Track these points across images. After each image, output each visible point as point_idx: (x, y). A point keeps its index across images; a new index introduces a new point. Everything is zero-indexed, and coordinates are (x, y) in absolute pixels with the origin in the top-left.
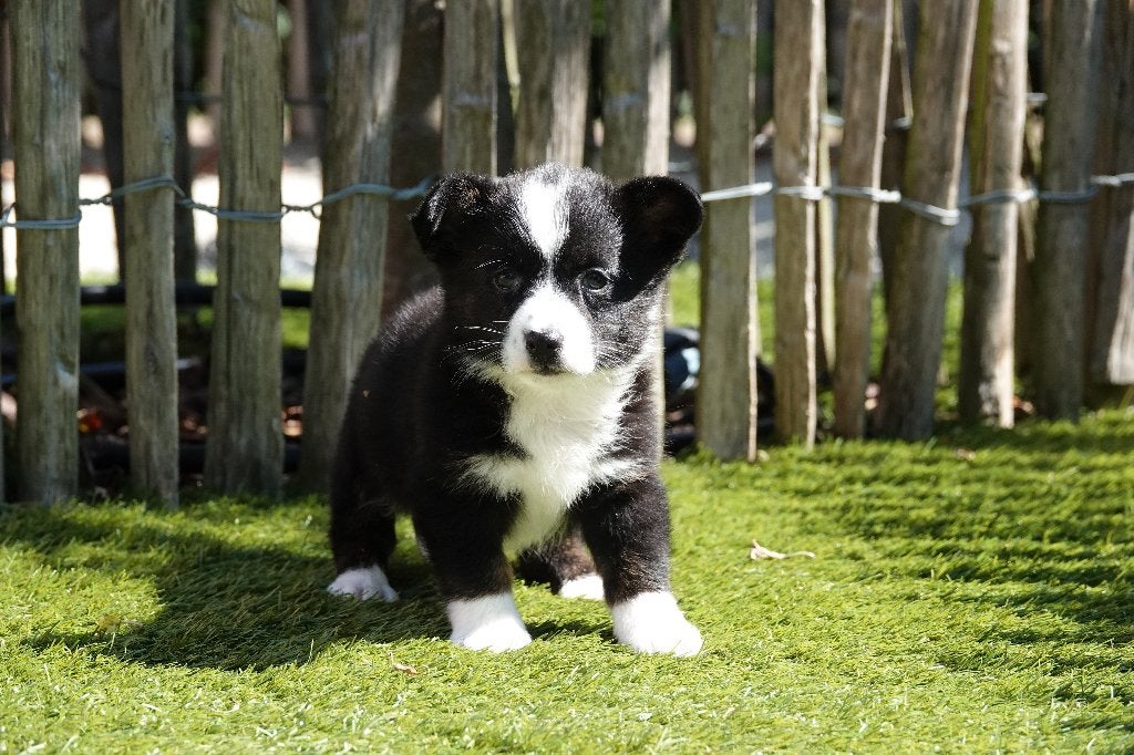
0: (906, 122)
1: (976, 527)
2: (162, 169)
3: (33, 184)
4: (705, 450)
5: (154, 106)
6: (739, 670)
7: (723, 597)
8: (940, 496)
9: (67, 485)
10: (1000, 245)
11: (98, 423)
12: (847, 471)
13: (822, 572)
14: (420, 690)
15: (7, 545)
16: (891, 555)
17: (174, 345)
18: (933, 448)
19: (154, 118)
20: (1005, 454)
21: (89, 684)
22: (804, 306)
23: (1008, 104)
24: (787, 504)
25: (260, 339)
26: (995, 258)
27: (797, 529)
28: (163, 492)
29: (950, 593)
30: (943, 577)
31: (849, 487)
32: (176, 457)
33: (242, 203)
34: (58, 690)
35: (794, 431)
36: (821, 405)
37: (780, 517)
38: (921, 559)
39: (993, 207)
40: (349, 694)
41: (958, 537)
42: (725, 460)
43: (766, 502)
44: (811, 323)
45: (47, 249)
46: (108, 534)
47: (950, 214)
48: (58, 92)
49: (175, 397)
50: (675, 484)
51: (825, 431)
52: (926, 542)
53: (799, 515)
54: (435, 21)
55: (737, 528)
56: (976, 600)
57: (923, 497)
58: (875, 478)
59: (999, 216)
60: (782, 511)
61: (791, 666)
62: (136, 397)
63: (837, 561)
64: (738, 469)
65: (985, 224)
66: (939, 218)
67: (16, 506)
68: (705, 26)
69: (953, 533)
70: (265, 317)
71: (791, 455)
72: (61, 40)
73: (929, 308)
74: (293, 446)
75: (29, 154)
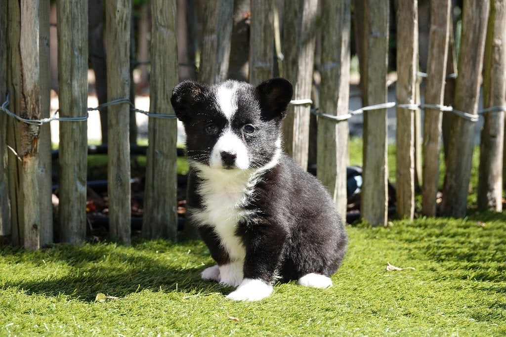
0: (455, 75)
1: (487, 257)
2: (124, 95)
3: (67, 101)
4: (365, 221)
5: (121, 66)
6: (382, 320)
7: (375, 288)
8: (470, 243)
9: (81, 236)
10: (497, 131)
11: (94, 208)
12: (428, 231)
13: (419, 277)
14: (241, 329)
15: (55, 262)
16: (449, 269)
17: (129, 173)
18: (467, 221)
19: (121, 73)
20: (499, 223)
21: (93, 325)
22: (410, 157)
23: (501, 68)
24: (402, 246)
25: (167, 170)
26: (495, 136)
27: (407, 257)
28: (124, 238)
29: (476, 286)
30: (473, 279)
31: (429, 238)
32: (130, 223)
33: (160, 111)
34: (79, 327)
35: (404, 213)
36: (416, 201)
37: (399, 252)
38: (463, 271)
39: (494, 114)
40: (209, 330)
41: (479, 261)
42: (374, 226)
43: (393, 245)
44: (413, 165)
45: (73, 130)
46: (100, 257)
47: (475, 117)
48: (78, 61)
49: (130, 197)
50: (352, 236)
51: (419, 213)
52: (465, 263)
53: (408, 251)
54: (245, 29)
55: (380, 256)
56: (488, 289)
57: (463, 243)
58: (441, 234)
59: (497, 117)
60: (400, 249)
61: (406, 319)
62: (112, 196)
63: (425, 272)
64: (380, 230)
65: (491, 121)
66: (470, 118)
67: (58, 245)
68: (366, 32)
69: (477, 259)
70: (170, 161)
71: (403, 224)
72: (80, 37)
73: (465, 158)
74: (181, 218)
75: (65, 88)
